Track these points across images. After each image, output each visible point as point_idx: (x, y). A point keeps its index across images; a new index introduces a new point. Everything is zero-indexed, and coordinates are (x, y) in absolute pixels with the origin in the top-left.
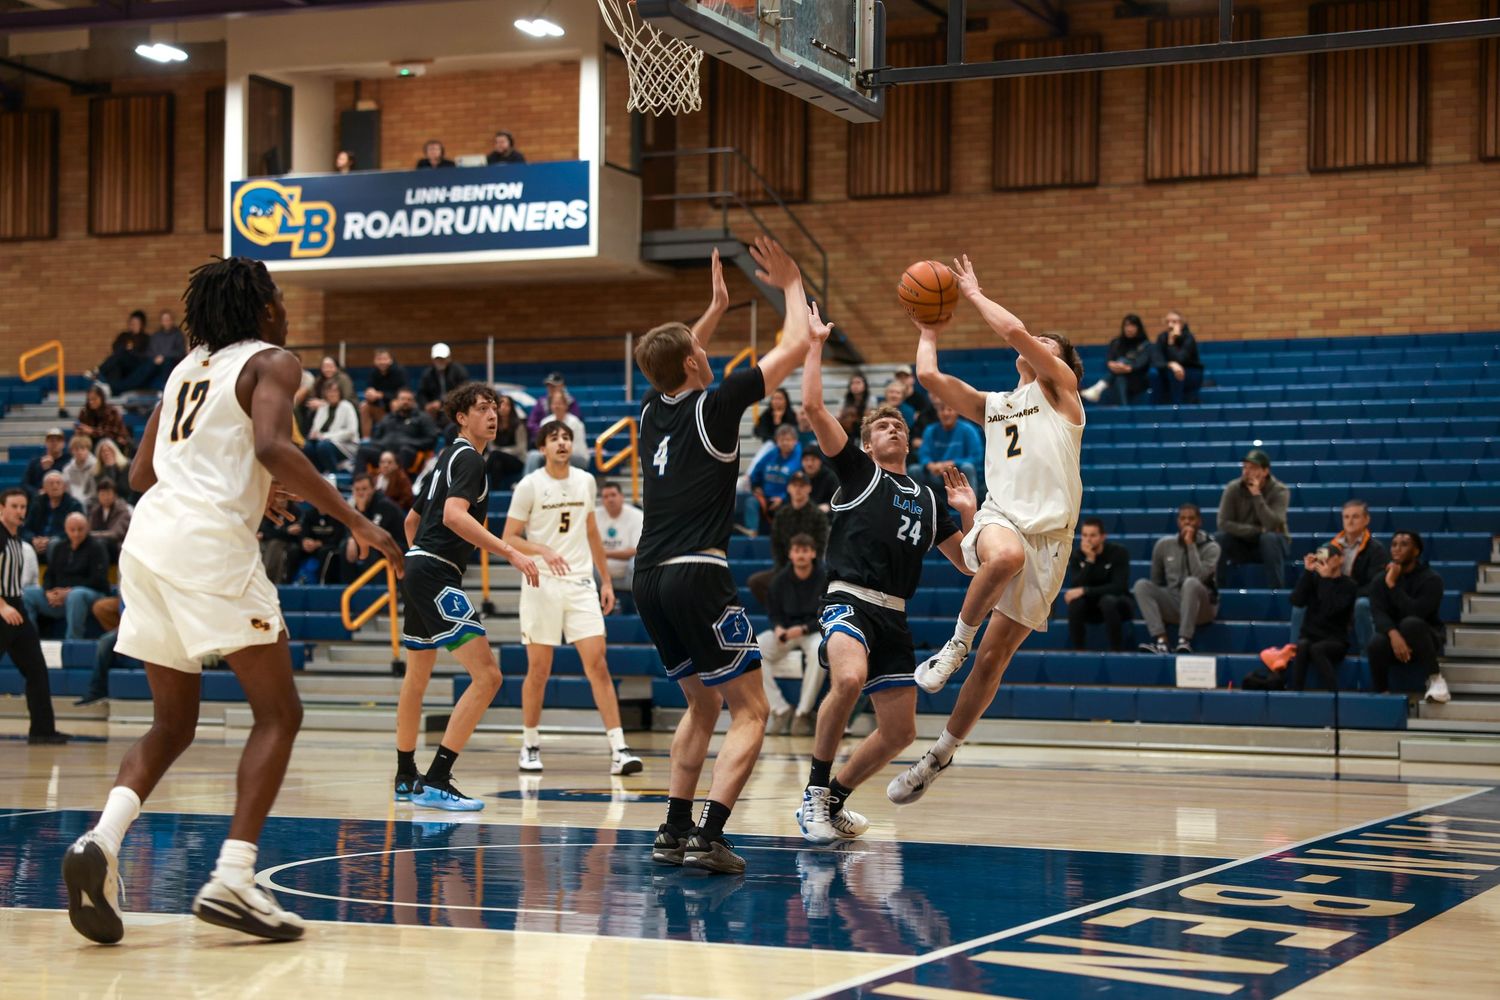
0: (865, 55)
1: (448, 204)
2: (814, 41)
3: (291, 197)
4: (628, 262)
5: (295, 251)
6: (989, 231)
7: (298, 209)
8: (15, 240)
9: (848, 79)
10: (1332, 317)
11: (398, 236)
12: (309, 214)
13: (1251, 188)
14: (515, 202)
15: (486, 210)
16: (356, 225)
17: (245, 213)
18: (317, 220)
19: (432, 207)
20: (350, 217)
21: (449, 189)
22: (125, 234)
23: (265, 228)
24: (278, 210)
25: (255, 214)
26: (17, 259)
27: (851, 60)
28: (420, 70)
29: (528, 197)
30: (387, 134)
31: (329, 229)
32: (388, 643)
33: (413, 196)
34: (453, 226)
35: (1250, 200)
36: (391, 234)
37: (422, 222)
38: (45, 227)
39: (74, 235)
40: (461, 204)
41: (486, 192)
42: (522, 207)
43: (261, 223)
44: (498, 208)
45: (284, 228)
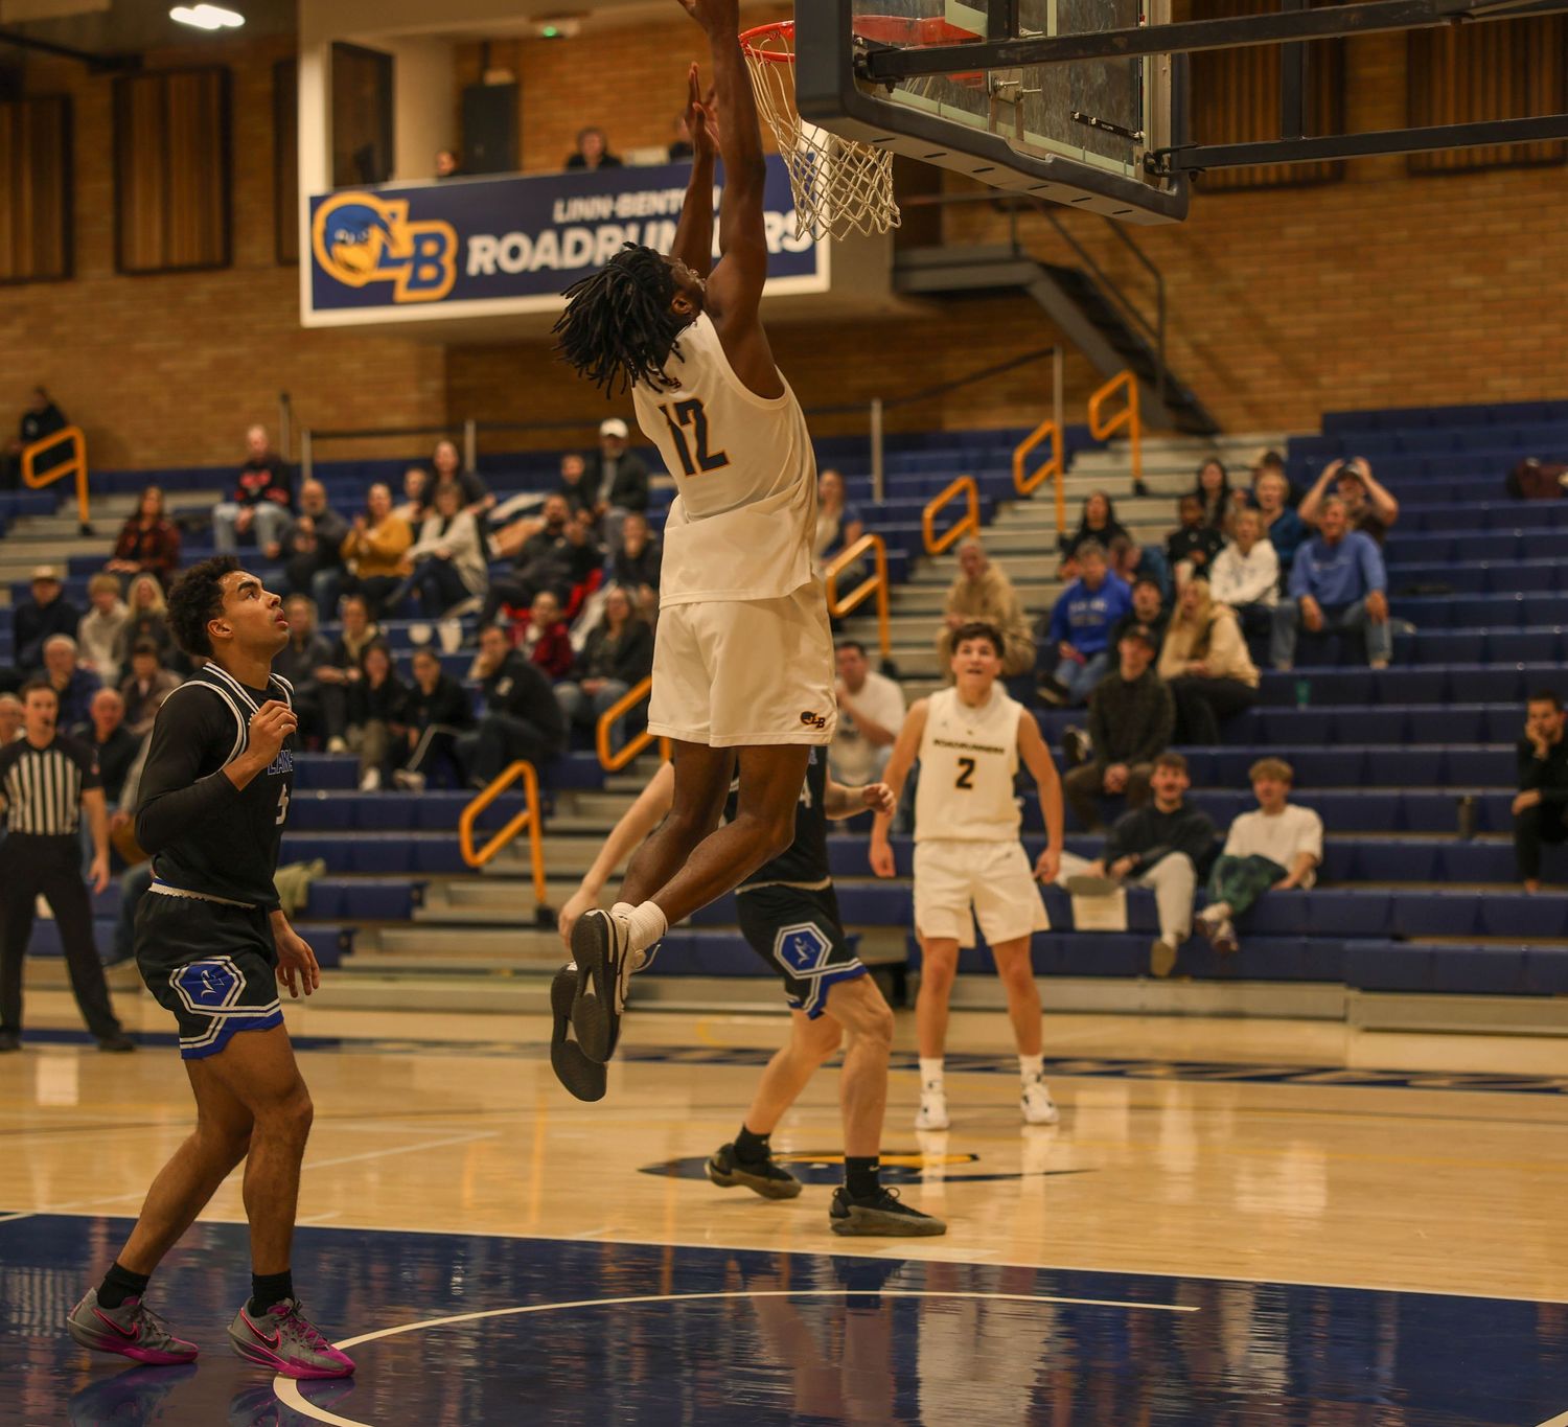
0: (1156, 128)
1: (614, 220)
2: (1077, 115)
3: (394, 215)
4: (876, 296)
5: (401, 293)
6: (1404, 234)
7: (404, 235)
8: (17, 281)
9: (1132, 164)
11: (545, 268)
12: (419, 240)
16: (486, 254)
17: (329, 240)
18: (430, 248)
19: (592, 225)
20: (477, 243)
21: (615, 199)
22: (167, 270)
23: (358, 260)
24: (376, 236)
25: (343, 242)
26: (20, 310)
27: (1137, 135)
28: (571, 28)
30: (528, 117)
31: (448, 260)
32: (527, 878)
33: (565, 210)
36: (535, 265)
37: (578, 247)
38: (56, 263)
39: (96, 272)
40: (633, 219)
41: (669, 202)
43: (352, 253)
45: (385, 261)
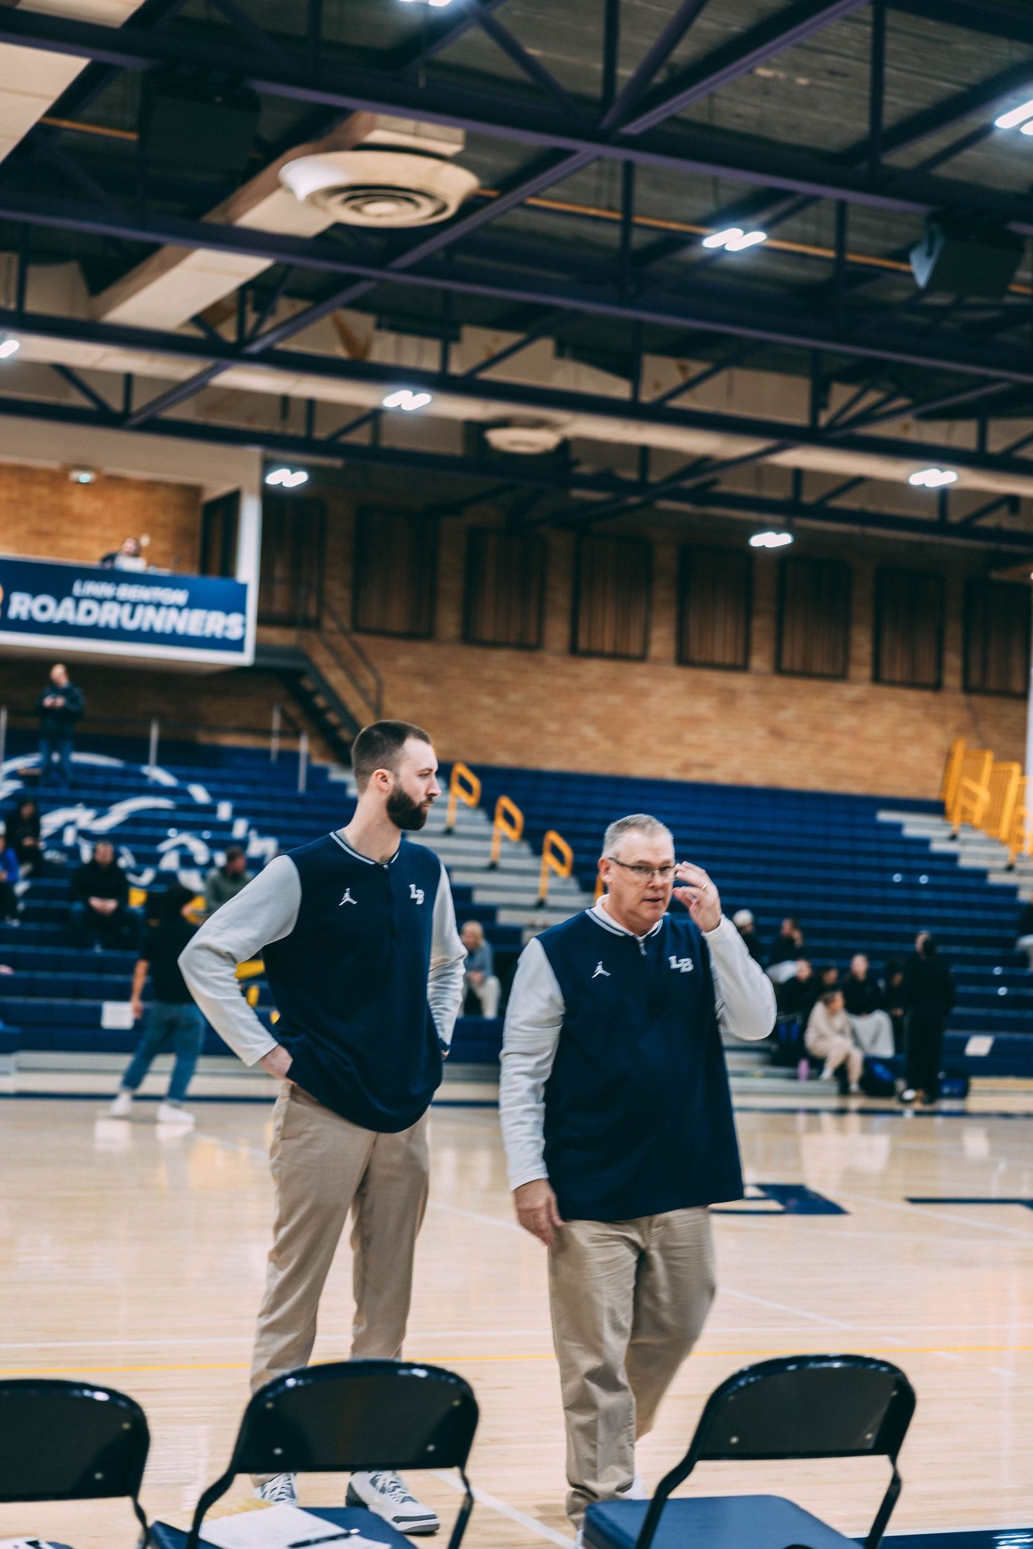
10: (687, 767)
11: (64, 621)
13: (640, 668)
14: (180, 608)
15: (151, 611)
16: (22, 606)
19: (101, 601)
20: (17, 597)
21: (117, 587)
29: (192, 604)
34: (119, 620)
35: (638, 676)
36: (57, 618)
37: (89, 612)
40: (128, 601)
41: (153, 595)
42: (185, 612)
44: (163, 611)
